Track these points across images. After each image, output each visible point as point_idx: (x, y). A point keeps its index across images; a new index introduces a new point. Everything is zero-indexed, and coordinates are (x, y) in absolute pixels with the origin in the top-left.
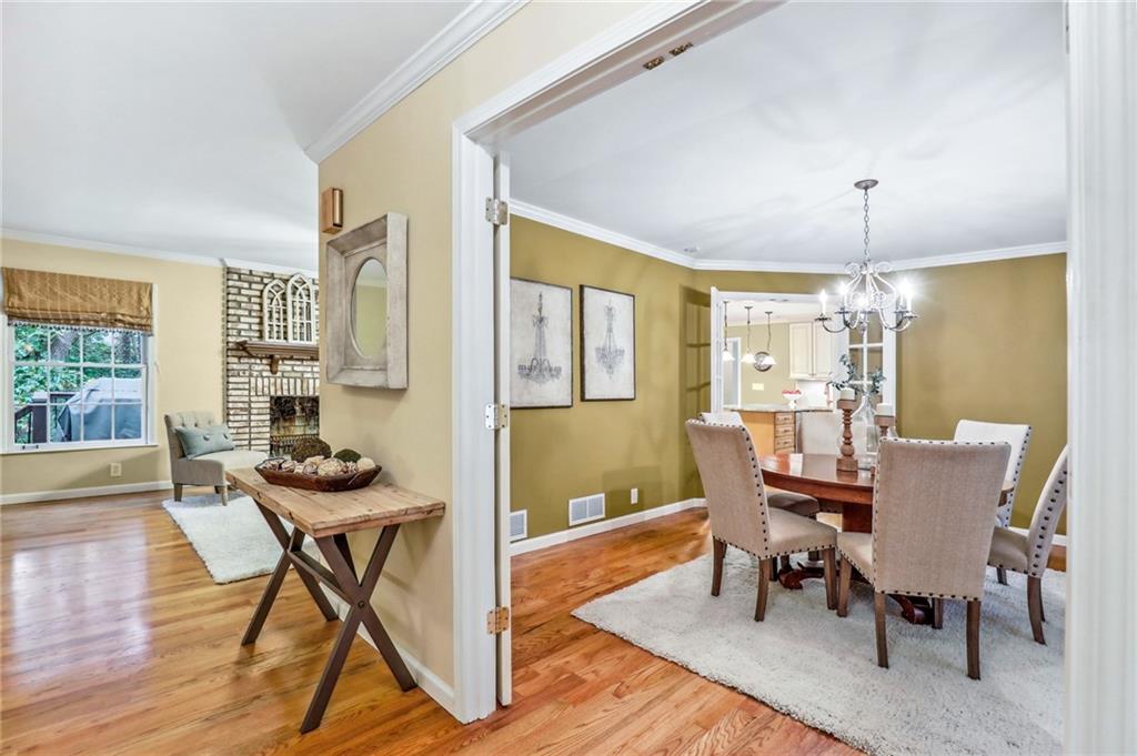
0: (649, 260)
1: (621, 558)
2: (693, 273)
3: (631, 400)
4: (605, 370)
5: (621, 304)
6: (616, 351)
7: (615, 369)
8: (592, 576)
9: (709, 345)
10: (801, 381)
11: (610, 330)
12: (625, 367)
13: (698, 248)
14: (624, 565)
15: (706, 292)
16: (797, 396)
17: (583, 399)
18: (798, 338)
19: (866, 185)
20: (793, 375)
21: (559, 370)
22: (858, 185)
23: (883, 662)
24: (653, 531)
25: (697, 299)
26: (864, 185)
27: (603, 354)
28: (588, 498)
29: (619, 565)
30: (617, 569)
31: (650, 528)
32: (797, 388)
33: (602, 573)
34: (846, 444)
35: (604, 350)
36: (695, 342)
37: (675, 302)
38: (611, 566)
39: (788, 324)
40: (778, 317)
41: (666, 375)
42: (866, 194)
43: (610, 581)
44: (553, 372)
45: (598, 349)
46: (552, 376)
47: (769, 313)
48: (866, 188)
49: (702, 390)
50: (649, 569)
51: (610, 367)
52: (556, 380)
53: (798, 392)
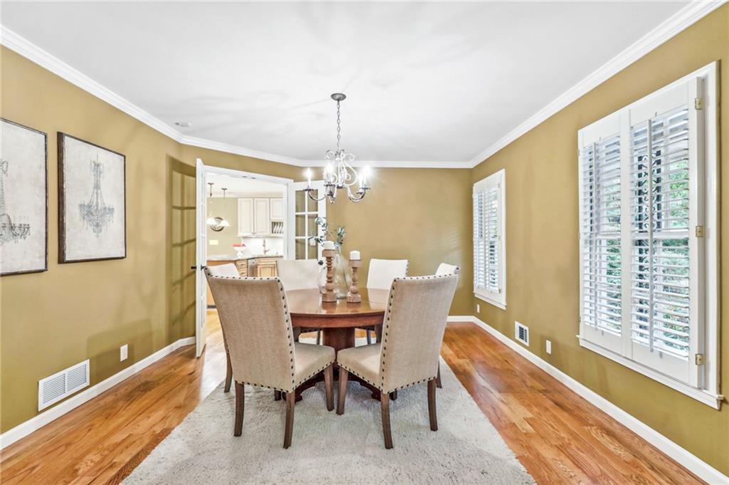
0: (140, 124)
1: (118, 428)
2: (180, 146)
3: (122, 258)
4: (91, 229)
5: (111, 163)
6: (105, 209)
7: (103, 228)
8: (83, 468)
9: (195, 208)
10: (245, 238)
11: (97, 187)
12: (115, 225)
13: (189, 124)
14: (124, 436)
15: (192, 164)
16: (243, 248)
17: (61, 260)
18: (244, 208)
19: (339, 98)
20: (240, 234)
21: (25, 229)
22: (333, 96)
23: (389, 445)
24: (147, 383)
25: (182, 170)
26: (337, 97)
27: (89, 211)
28: (66, 371)
29: (118, 438)
30: (118, 445)
31: (143, 380)
32: (242, 243)
33: (97, 458)
34: (328, 282)
35: (89, 206)
36: (179, 205)
37: (163, 168)
38: (107, 444)
39: (237, 199)
40: (230, 193)
41: (154, 234)
42: (338, 104)
43: (112, 466)
44: (17, 230)
45: (82, 206)
46: (15, 235)
47: (224, 189)
48: (338, 100)
49: (186, 247)
50: (158, 430)
51: (97, 225)
52: (21, 241)
53: (244, 245)
